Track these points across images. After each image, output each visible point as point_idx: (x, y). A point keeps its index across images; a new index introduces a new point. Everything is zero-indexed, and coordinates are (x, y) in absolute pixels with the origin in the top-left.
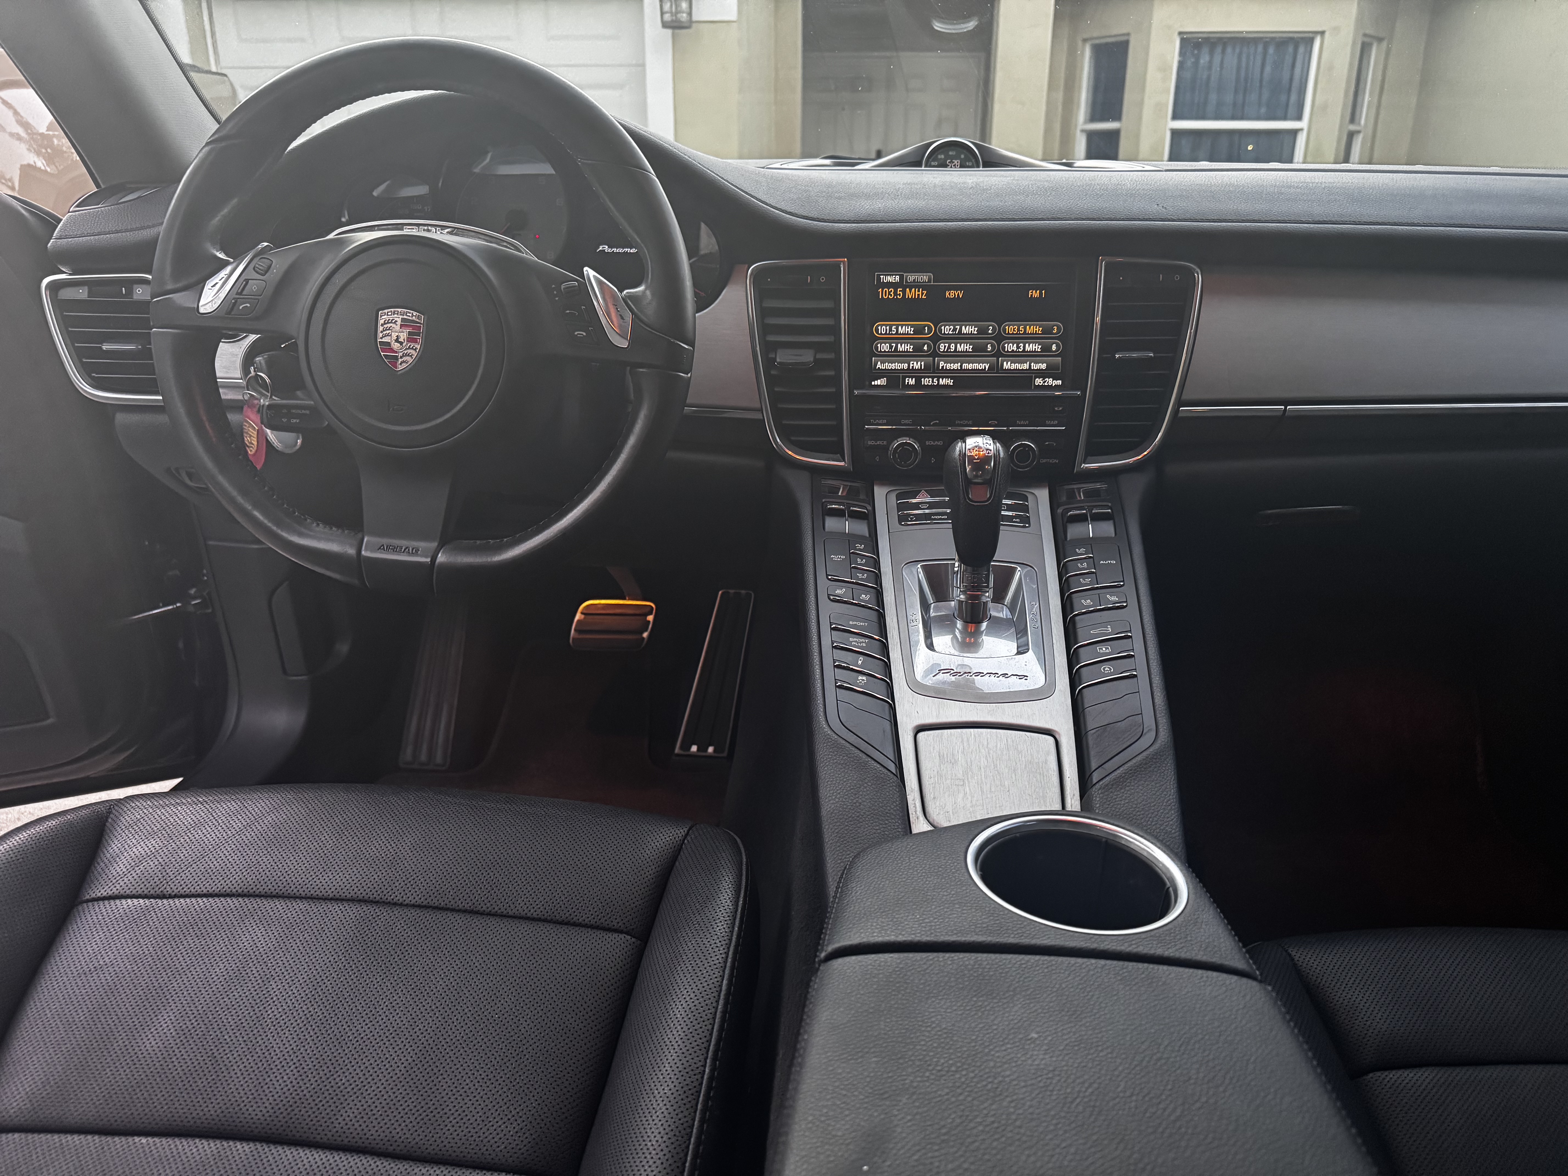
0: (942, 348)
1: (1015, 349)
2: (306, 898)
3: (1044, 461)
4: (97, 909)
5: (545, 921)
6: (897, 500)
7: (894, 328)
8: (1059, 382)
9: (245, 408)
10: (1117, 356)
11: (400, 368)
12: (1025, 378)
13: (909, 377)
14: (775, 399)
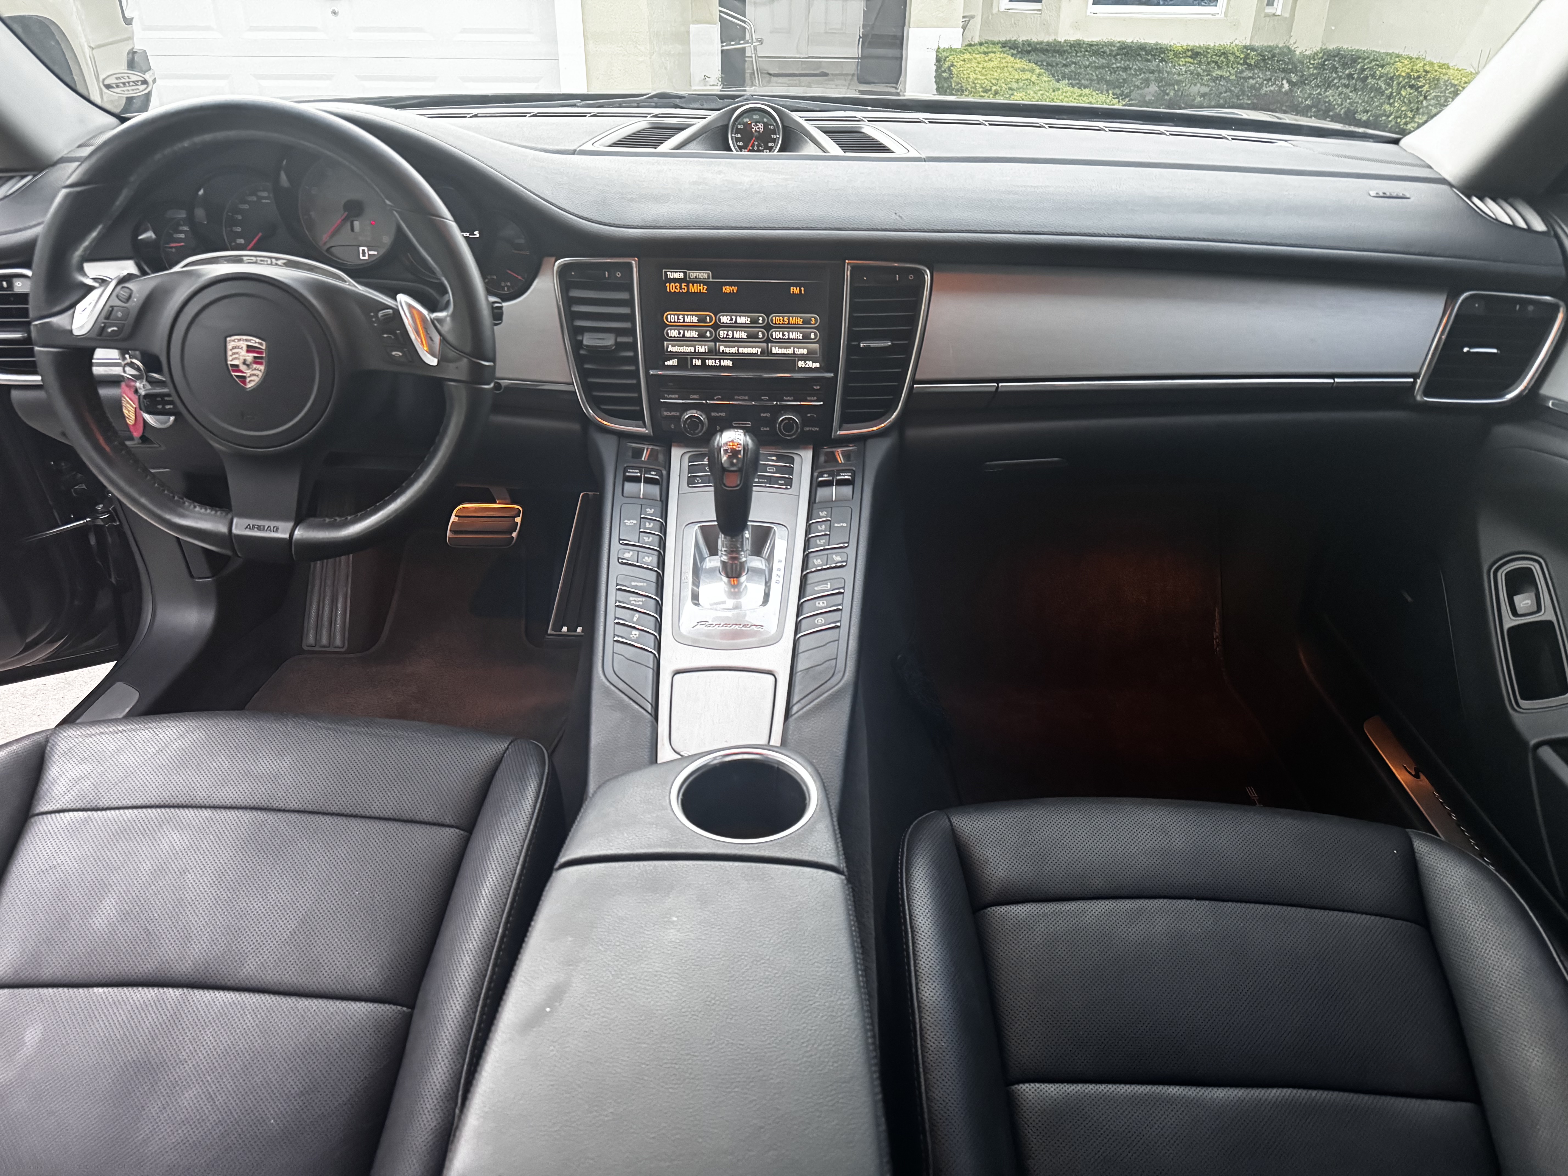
0: (721, 333)
1: (781, 337)
2: (210, 807)
3: (808, 429)
4: (46, 820)
5: (395, 820)
6: (689, 462)
7: (681, 317)
8: (817, 365)
9: (123, 384)
10: (862, 345)
11: (249, 386)
12: (788, 362)
13: (695, 358)
14: (584, 375)
